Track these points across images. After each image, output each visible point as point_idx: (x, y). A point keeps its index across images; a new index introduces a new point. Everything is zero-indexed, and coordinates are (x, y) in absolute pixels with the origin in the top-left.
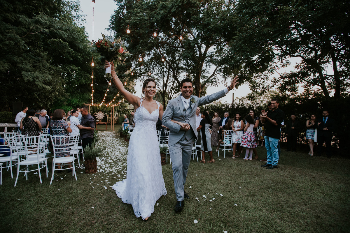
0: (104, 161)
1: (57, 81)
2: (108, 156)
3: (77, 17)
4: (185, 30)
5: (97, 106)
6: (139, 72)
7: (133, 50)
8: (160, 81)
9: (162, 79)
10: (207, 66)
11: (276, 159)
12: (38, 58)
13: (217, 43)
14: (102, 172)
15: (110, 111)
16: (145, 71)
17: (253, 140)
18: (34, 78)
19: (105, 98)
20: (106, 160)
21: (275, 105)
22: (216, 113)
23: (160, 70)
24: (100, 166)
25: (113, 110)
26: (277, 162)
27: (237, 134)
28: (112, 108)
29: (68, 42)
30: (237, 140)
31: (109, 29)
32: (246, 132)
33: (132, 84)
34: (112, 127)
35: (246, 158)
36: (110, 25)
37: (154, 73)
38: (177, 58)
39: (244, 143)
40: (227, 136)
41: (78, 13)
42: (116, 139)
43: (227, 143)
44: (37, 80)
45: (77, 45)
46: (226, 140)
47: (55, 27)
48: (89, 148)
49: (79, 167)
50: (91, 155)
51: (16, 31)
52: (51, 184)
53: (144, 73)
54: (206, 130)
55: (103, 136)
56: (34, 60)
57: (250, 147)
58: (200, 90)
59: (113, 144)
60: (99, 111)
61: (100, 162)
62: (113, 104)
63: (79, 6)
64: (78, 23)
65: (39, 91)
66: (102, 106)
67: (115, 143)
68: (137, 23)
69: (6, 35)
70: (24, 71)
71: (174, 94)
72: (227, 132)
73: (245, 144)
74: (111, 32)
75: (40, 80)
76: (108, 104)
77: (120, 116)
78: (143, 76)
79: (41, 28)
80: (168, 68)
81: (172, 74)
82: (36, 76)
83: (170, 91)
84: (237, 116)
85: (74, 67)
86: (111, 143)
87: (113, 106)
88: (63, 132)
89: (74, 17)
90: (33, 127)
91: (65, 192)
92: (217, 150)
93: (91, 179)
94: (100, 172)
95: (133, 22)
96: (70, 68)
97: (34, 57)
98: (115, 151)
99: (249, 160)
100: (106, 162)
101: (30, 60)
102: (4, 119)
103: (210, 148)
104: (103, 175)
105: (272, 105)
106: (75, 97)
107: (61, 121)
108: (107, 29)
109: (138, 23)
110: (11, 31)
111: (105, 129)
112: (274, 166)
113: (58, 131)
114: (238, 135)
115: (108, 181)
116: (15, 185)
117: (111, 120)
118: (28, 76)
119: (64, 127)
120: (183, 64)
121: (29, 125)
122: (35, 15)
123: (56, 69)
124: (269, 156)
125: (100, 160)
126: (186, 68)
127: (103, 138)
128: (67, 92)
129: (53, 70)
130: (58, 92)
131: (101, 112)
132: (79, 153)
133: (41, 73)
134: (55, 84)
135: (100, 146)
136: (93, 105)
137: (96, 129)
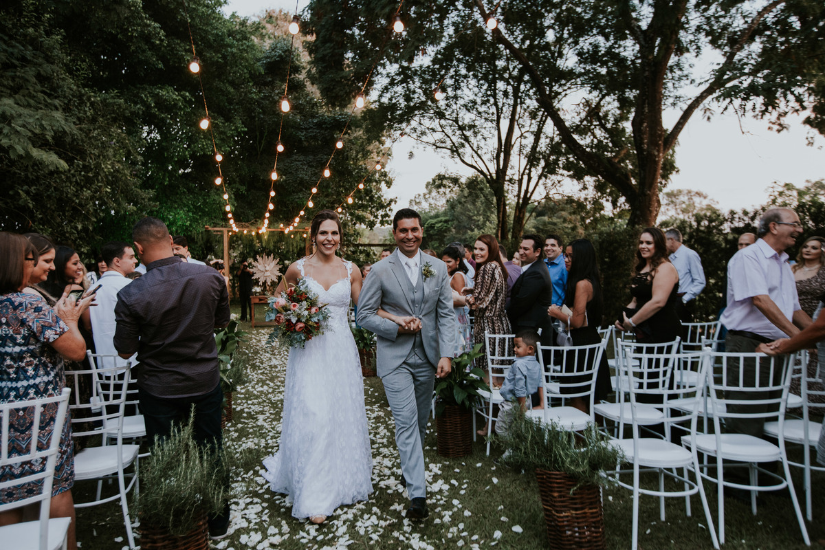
5: (253, 233)
6: (403, 104)
8: (485, 133)
9: (490, 125)
12: (21, 50)
19: (273, 193)
23: (485, 87)
33: (378, 153)
37: (461, 102)
44: (6, 130)
53: (422, 106)
58: (659, 151)
60: (260, 253)
66: (272, 234)
71: (540, 178)
76: (294, 221)
78: (416, 119)
83: (525, 169)
85: (168, 93)
88: (29, 364)
106: (179, 205)
119: (32, 335)
120: (577, 57)
123: (105, 99)
126: (587, 73)
127: (274, 362)
129: (92, 104)
130: (108, 183)
131: (268, 255)
132: (135, 458)
133: (29, 106)
134: (96, 152)
135: (257, 397)
136: (235, 229)
137: (254, 321)
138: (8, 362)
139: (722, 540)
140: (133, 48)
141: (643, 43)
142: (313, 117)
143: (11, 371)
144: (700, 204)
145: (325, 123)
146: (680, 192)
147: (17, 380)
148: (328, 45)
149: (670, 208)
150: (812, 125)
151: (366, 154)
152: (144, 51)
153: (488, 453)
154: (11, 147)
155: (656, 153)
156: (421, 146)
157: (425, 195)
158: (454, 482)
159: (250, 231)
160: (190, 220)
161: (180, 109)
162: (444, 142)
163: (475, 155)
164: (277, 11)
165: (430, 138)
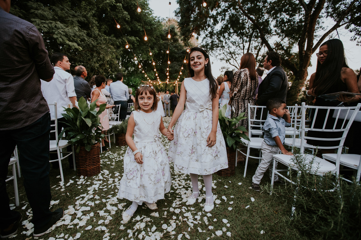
5: (157, 84)
87: (177, 83)
141: (307, 9)
142: (181, 50)
153: (245, 176)
154: (57, 38)
155: (309, 53)
158: (224, 197)
161: (136, 43)
162: (224, 58)
164: (171, 18)
165: (219, 57)
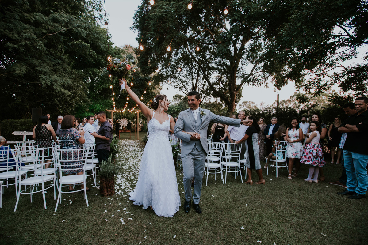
0: (124, 177)
1: (78, 85)
2: (130, 170)
3: (99, 17)
4: (216, 25)
5: (120, 112)
6: (165, 74)
7: (159, 48)
8: (189, 84)
9: (190, 82)
10: (243, 65)
11: (363, 186)
12: (58, 61)
13: (254, 38)
14: (121, 193)
15: (134, 118)
16: (172, 73)
17: (320, 155)
18: (52, 82)
19: (127, 103)
20: (128, 176)
21: (362, 106)
22: (261, 119)
23: (189, 71)
24: (119, 185)
25: (137, 116)
26: (366, 189)
27: (293, 147)
28: (136, 115)
29: (90, 44)
30: (294, 155)
31: (132, 28)
32: (310, 145)
33: (158, 88)
34: (136, 136)
35: (309, 179)
36: (134, 24)
37: (182, 75)
38: (208, 57)
39: (307, 159)
40: (280, 149)
41: (100, 13)
42: (140, 149)
43: (279, 158)
44: (55, 84)
45: (97, 44)
46: (278, 154)
47: (74, 25)
48: (105, 163)
49: (95, 185)
50: (107, 173)
51: (33, 31)
52: (56, 210)
53: (171, 75)
54: (254, 141)
55: (126, 145)
56: (54, 63)
57: (316, 165)
58: (235, 92)
59: (136, 156)
60: (122, 118)
61: (119, 179)
62: (138, 110)
63: (101, 5)
64: (100, 23)
65: (59, 96)
66: (126, 112)
67: (138, 154)
68: (163, 15)
69: (22, 36)
70: (41, 74)
71: (204, 97)
72: (280, 144)
73: (308, 161)
74: (135, 31)
75: (59, 84)
76: (132, 109)
77: (145, 123)
78: (169, 79)
79: (59, 26)
80: (197, 69)
81: (202, 76)
82: (54, 79)
84: (293, 122)
86: (135, 154)
87: (138, 112)
88: (74, 144)
89: (97, 17)
90: (46, 136)
91: (69, 227)
92: (266, 166)
93: (105, 204)
94: (118, 194)
95: (158, 15)
96: (93, 72)
97: (54, 60)
98: (139, 165)
99: (313, 182)
100: (127, 179)
101: (49, 63)
102: (24, 127)
103: (258, 166)
104: (122, 199)
105: (357, 106)
106: (98, 103)
107: (71, 130)
108: (131, 28)
109: (165, 16)
110: (28, 30)
111: (129, 137)
112: (360, 195)
113: (68, 142)
114: (295, 147)
115: (127, 211)
116: (15, 210)
117: (136, 127)
118: (45, 80)
119: (74, 138)
120: (215, 64)
121: (42, 134)
122: (52, 12)
123: (78, 73)
124: (350, 179)
125: (120, 175)
126: (218, 68)
127: (126, 148)
128: (89, 98)
129: (75, 74)
130: (79, 97)
131: (124, 118)
132: (95, 168)
133: (60, 76)
134: (76, 88)
135: (122, 157)
136: (115, 111)
137: (120, 137)
138: (69, 143)
139: (226, 183)
140: (87, 58)
141: (232, 61)
142: (139, 77)
143: (70, 145)
144: (252, 105)
145: (142, 79)
146: (247, 102)
147: (71, 147)
148: (143, 58)
149: (244, 106)
150: (276, 86)
151: (154, 89)
152: (89, 58)
154: (57, 89)
156: (171, 87)
157: (172, 100)
159: (119, 111)
160: (101, 107)
162: (177, 86)
163: (186, 91)
165: (173, 84)
